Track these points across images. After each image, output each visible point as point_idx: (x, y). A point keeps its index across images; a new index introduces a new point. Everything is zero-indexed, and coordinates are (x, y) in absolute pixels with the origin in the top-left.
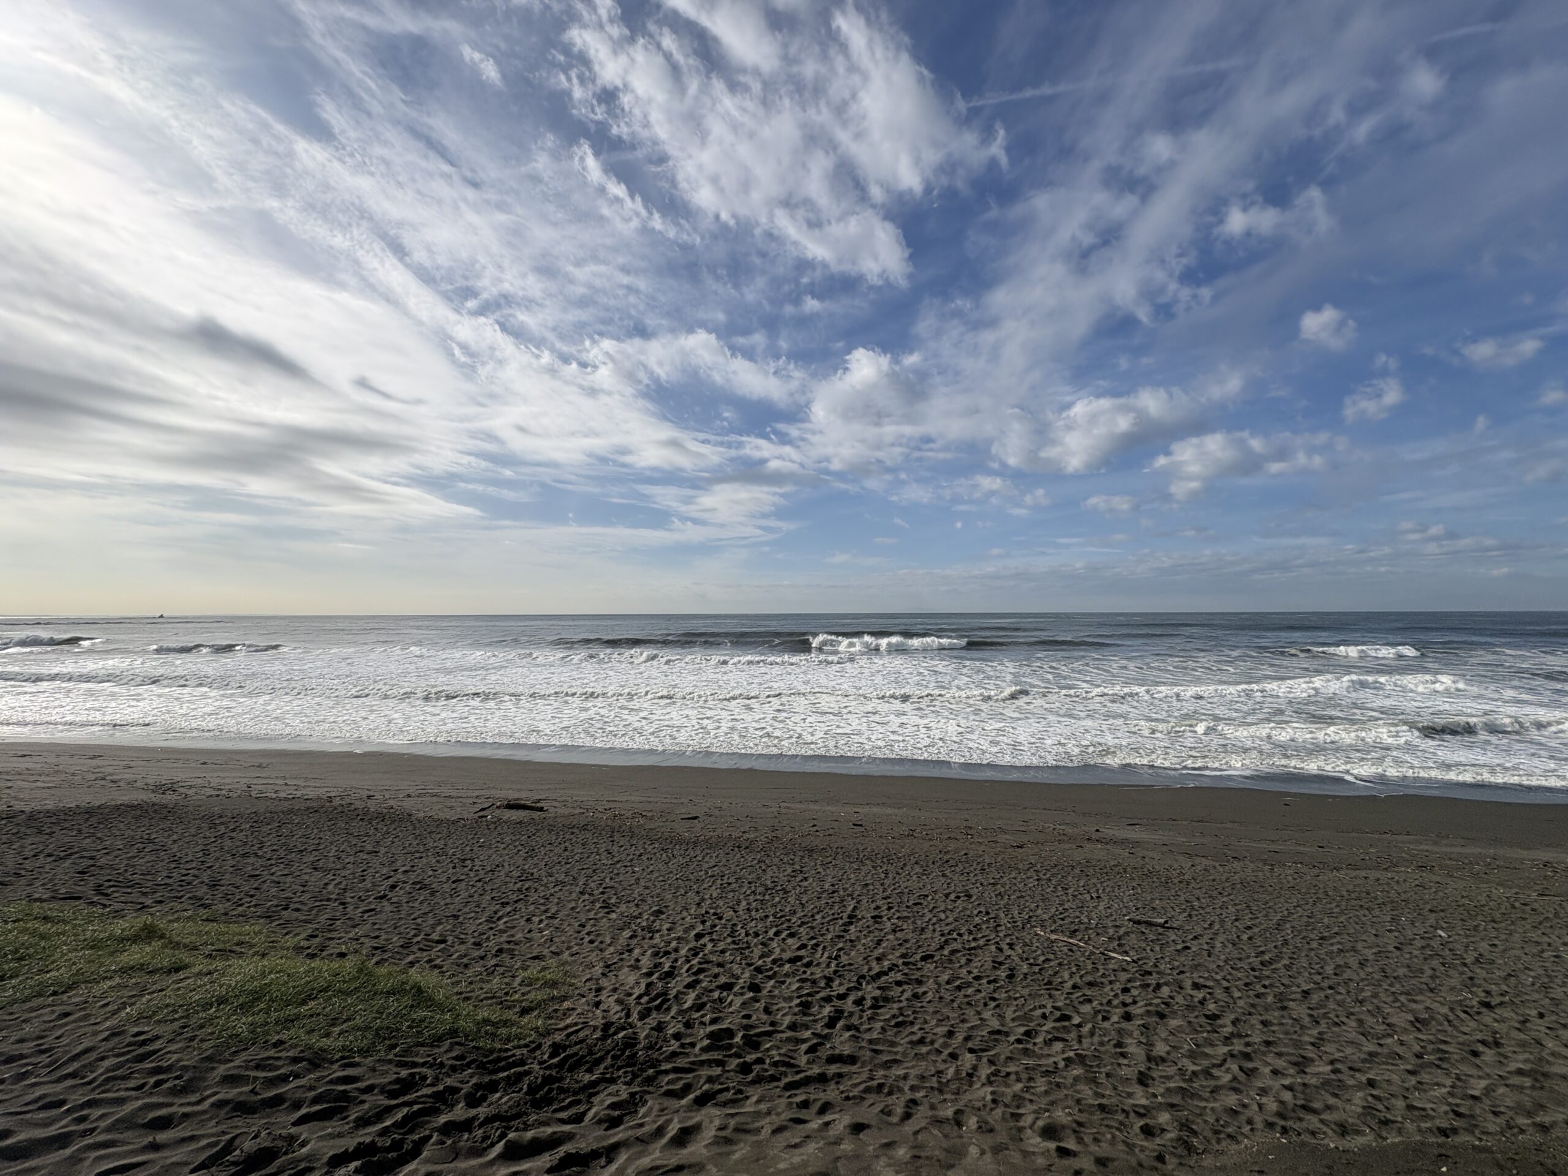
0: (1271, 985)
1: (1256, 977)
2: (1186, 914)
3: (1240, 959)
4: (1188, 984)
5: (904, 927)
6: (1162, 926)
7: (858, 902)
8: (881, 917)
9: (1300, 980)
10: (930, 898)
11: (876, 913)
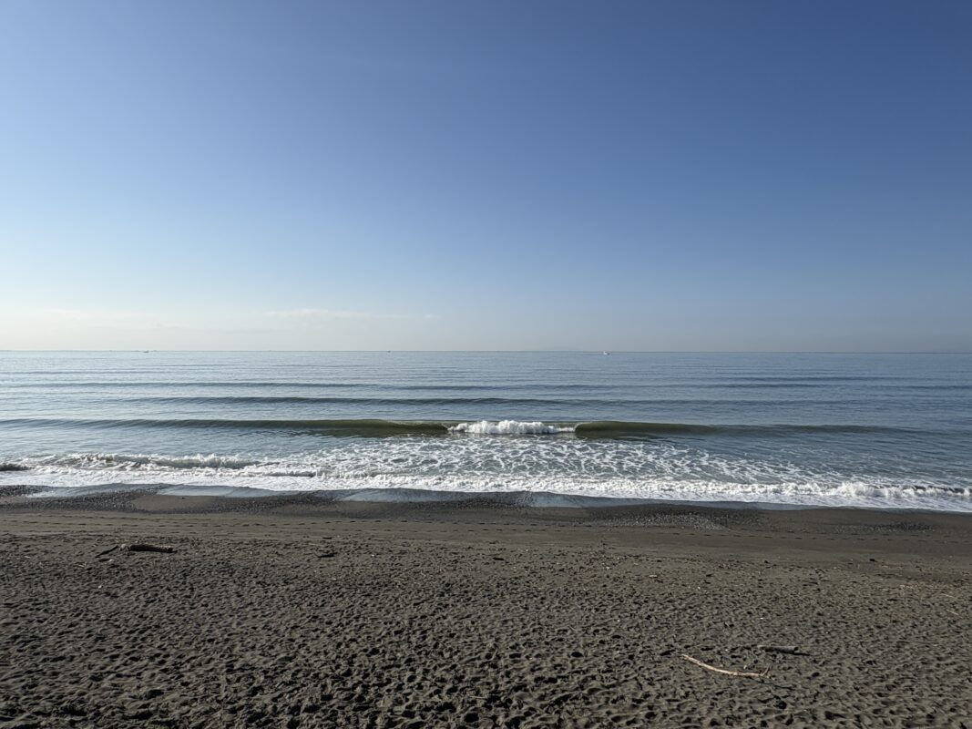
0: (899, 711)
1: (883, 703)
2: (813, 640)
3: (867, 684)
4: (821, 715)
5: (544, 665)
6: (792, 652)
7: (497, 640)
8: (519, 656)
9: (925, 703)
10: (569, 632)
11: (515, 652)
